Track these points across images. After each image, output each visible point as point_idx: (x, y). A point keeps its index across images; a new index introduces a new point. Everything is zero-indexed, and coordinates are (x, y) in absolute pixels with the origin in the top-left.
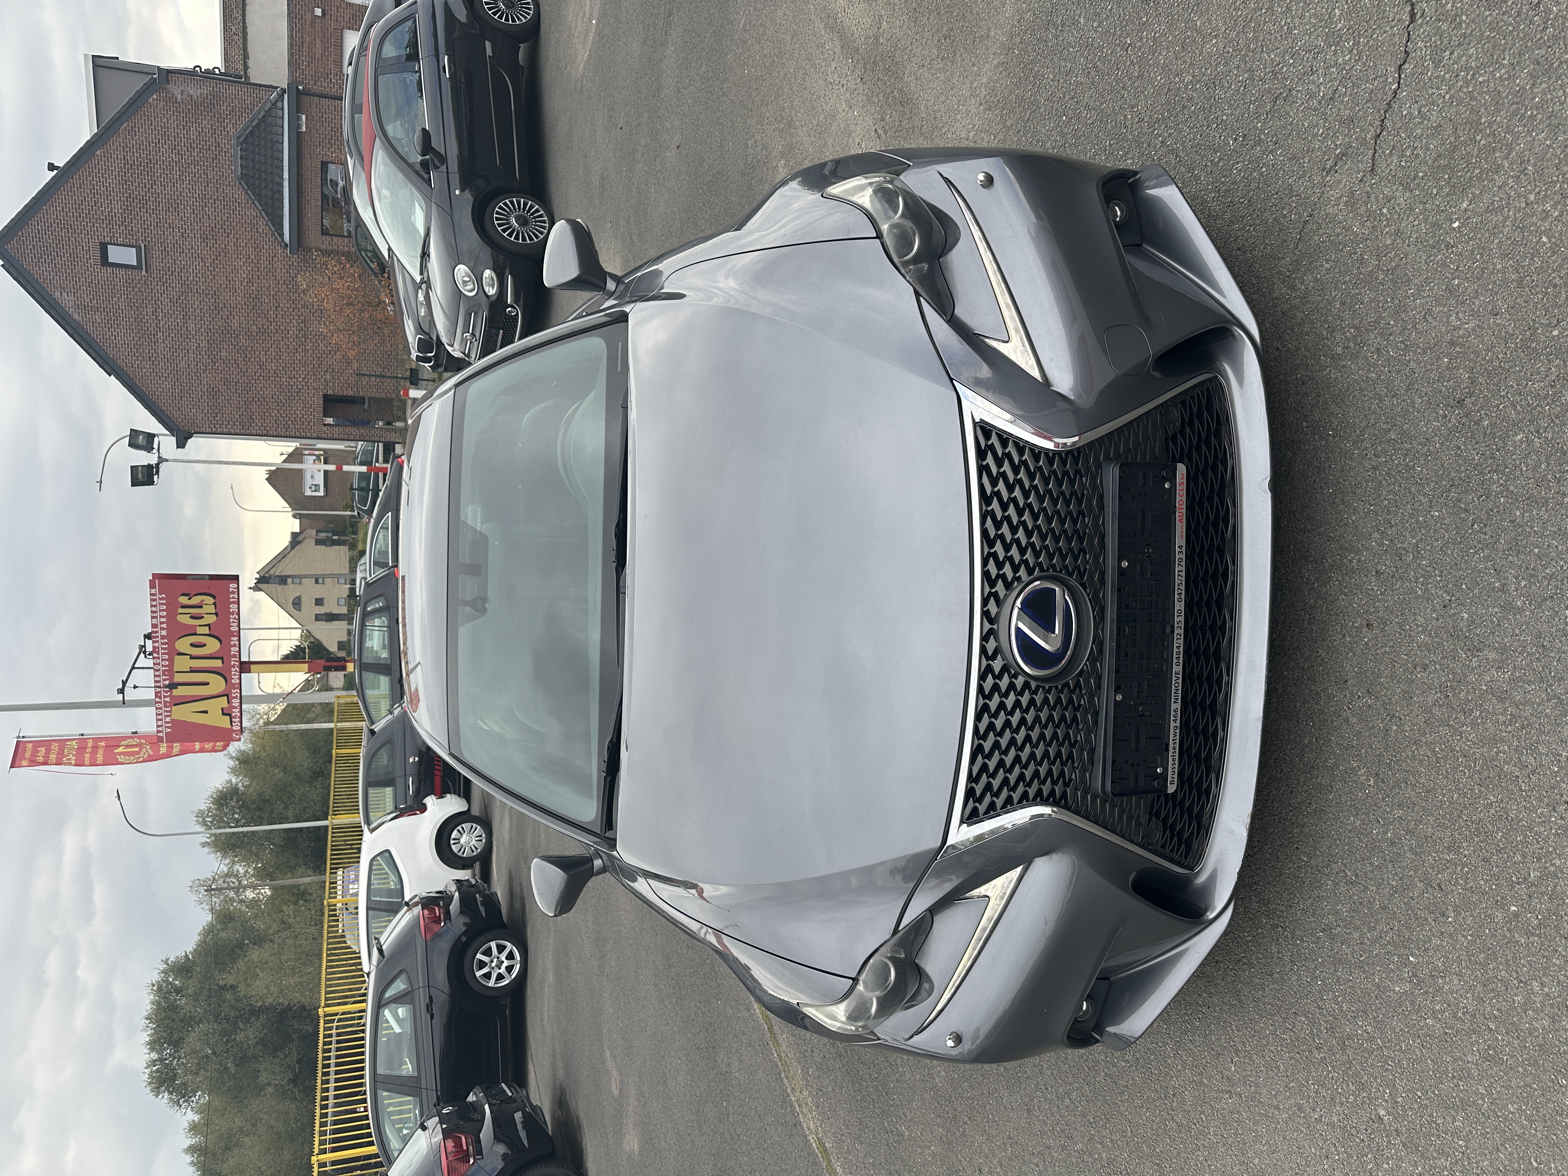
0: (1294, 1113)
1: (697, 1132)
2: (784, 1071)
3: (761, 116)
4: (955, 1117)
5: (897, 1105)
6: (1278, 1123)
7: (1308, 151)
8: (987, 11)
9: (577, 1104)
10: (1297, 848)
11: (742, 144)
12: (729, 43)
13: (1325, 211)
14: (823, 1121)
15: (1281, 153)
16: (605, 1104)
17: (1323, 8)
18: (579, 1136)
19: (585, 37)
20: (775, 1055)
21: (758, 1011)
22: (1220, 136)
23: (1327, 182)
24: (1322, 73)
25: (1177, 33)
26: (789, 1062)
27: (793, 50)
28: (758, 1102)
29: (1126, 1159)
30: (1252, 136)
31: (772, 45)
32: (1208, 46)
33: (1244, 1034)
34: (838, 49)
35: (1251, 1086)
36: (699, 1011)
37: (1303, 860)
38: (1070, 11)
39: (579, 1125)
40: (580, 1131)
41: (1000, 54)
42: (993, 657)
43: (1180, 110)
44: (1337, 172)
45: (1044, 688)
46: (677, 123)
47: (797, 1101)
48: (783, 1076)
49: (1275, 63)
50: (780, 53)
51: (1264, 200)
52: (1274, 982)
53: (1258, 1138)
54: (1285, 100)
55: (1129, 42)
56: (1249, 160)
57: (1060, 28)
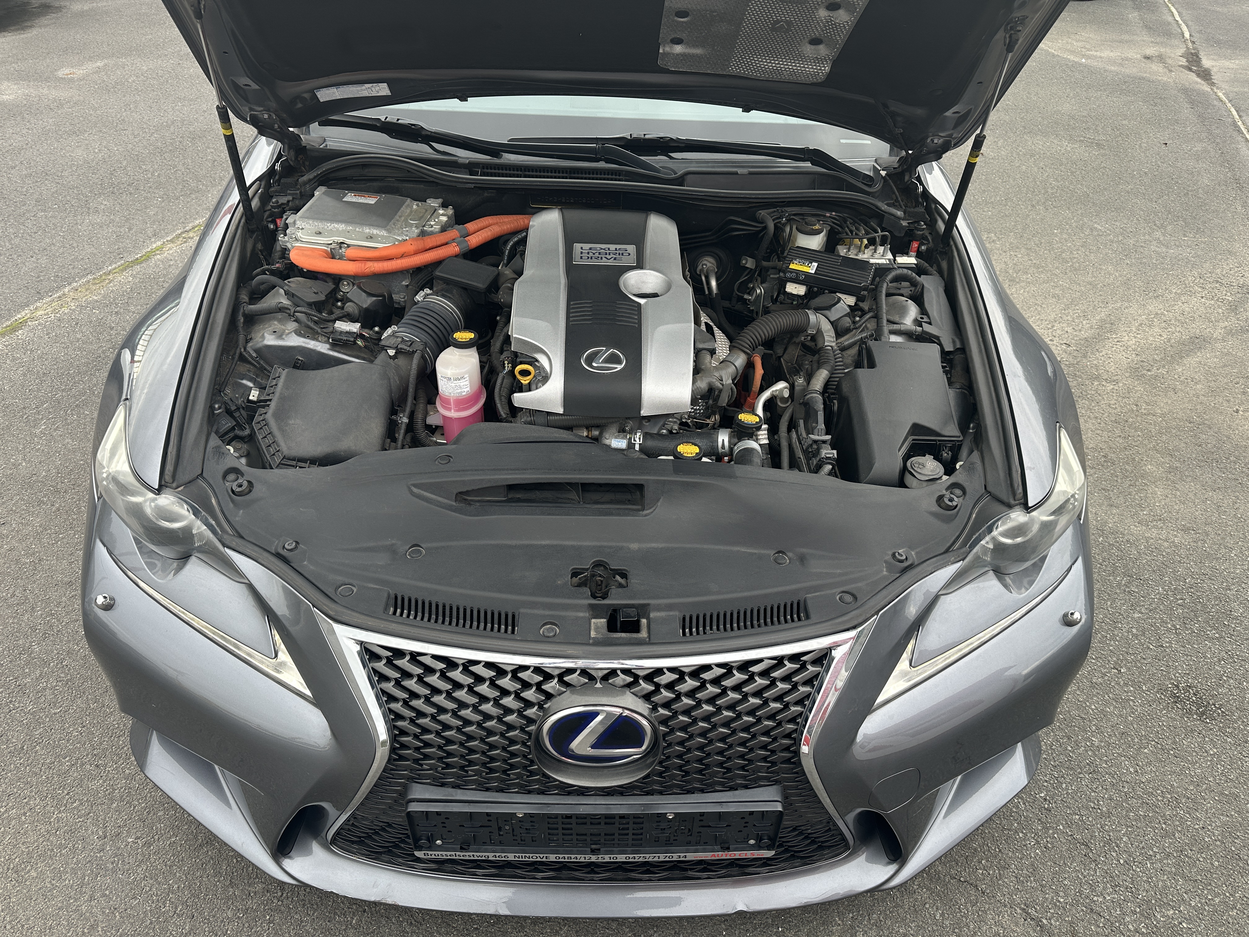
0: (87, 919)
1: (25, 172)
2: (94, 279)
3: (1017, 248)
4: (57, 491)
5: (66, 419)
6: (76, 900)
7: (1041, 885)
8: (1133, 503)
9: (46, 26)
10: (365, 911)
11: (991, 226)
12: (1080, 212)
13: (989, 909)
14: (45, 327)
15: (1038, 854)
16: (48, 61)
17: (1172, 896)
18: (12, 28)
19: (1069, 50)
20: (110, 268)
21: (154, 246)
22: (1046, 781)
23: (1015, 910)
24: (1114, 898)
25: (1135, 726)
26: (104, 284)
27: (1079, 284)
28: (60, 248)
29: (27, 708)
30: (1050, 819)
31: (1082, 260)
32: (1127, 763)
33: (166, 853)
34: (1084, 334)
35: (112, 863)
36: (149, 176)
37: (353, 918)
38: (1143, 601)
39: (24, 29)
40: (18, 30)
41: (1097, 521)
42: (561, 681)
43: (1066, 733)
44: (1025, 920)
45: (528, 740)
46: (1003, 153)
47: (64, 295)
48: (89, 277)
49: (1118, 842)
50: (1076, 270)
51: (993, 836)
52: (225, 889)
53: (58, 875)
54: (1085, 855)
55: (1122, 671)
56: (1028, 816)
57: (1127, 590)
